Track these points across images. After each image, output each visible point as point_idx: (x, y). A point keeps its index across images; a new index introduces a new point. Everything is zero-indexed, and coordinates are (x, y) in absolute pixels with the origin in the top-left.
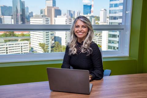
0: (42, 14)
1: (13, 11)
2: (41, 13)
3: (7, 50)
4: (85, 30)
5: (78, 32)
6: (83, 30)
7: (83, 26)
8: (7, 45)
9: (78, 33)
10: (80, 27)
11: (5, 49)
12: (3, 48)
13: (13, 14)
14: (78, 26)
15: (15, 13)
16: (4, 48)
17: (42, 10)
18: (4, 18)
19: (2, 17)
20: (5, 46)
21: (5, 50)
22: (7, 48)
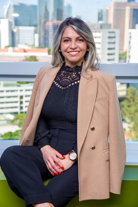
0: (101, 22)
1: (38, 15)
2: (100, 18)
3: (21, 103)
4: (82, 45)
5: (69, 50)
6: (78, 46)
7: (78, 38)
8: (21, 91)
9: (68, 52)
10: (73, 40)
11: (18, 99)
12: (14, 97)
13: (38, 23)
14: (68, 40)
15: (43, 20)
16: (16, 97)
17: (102, 11)
18: (18, 30)
19: (15, 28)
20: (19, 94)
21: (17, 102)
22: (21, 97)
